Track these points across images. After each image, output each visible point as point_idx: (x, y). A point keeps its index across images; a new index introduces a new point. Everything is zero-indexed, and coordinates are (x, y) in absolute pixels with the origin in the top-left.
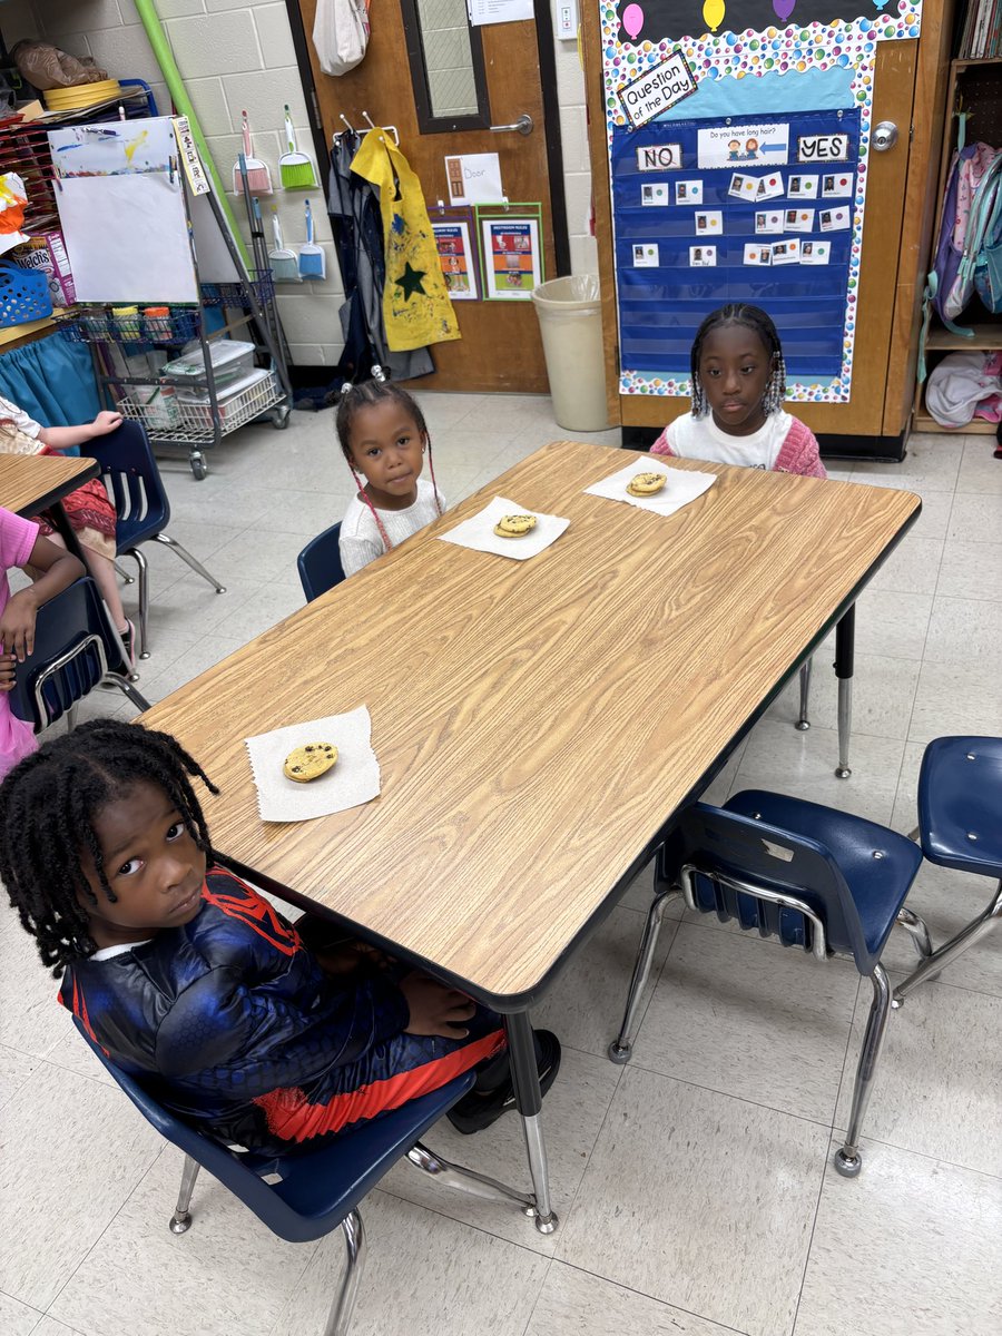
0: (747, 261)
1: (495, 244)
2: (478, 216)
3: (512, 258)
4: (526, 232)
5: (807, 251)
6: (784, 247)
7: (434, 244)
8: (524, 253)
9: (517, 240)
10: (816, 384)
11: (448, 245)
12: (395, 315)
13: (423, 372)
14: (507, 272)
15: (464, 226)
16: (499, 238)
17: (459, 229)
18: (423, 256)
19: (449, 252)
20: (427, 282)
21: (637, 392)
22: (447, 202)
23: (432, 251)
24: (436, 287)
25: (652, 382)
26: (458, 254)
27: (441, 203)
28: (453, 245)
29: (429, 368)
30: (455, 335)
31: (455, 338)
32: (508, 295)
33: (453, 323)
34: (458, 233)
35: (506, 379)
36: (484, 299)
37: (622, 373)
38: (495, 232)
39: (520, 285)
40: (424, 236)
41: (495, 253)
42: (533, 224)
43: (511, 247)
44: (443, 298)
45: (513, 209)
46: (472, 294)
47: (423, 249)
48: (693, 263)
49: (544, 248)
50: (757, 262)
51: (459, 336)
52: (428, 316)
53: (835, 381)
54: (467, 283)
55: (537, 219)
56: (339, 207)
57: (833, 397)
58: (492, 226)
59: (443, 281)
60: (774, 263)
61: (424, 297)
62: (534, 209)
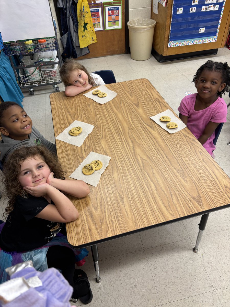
0: (202, 10)
1: (109, 13)
2: (104, 5)
3: (113, 17)
4: (118, 9)
5: (214, 7)
6: (210, 7)
7: (91, 14)
8: (117, 15)
9: (115, 12)
10: (211, 38)
11: (95, 15)
12: (83, 37)
13: (86, 53)
14: (112, 21)
15: (100, 9)
16: (110, 12)
17: (98, 10)
18: (87, 19)
19: (95, 17)
20: (88, 26)
21: (172, 46)
22: (95, 2)
23: (90, 17)
24: (90, 28)
25: (176, 43)
26: (97, 17)
27: (93, 2)
28: (96, 15)
29: (88, 52)
30: (95, 41)
31: (95, 42)
32: (112, 28)
33: (95, 38)
34: (98, 11)
35: (109, 52)
36: (105, 30)
37: (169, 42)
38: (109, 10)
39: (115, 25)
40: (87, 12)
41: (108, 16)
42: (120, 7)
43: (113, 14)
44: (92, 31)
45: (114, 3)
46: (101, 29)
47: (87, 16)
48: (191, 12)
49: (122, 13)
50: (204, 11)
51: (97, 41)
52: (88, 37)
53: (215, 37)
54: (100, 26)
55: (121, 5)
56: (62, 5)
57: (214, 41)
58: (108, 8)
59: (93, 26)
60: (208, 10)
61: (87, 31)
62: (120, 3)
